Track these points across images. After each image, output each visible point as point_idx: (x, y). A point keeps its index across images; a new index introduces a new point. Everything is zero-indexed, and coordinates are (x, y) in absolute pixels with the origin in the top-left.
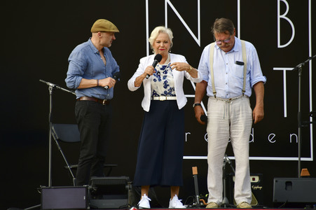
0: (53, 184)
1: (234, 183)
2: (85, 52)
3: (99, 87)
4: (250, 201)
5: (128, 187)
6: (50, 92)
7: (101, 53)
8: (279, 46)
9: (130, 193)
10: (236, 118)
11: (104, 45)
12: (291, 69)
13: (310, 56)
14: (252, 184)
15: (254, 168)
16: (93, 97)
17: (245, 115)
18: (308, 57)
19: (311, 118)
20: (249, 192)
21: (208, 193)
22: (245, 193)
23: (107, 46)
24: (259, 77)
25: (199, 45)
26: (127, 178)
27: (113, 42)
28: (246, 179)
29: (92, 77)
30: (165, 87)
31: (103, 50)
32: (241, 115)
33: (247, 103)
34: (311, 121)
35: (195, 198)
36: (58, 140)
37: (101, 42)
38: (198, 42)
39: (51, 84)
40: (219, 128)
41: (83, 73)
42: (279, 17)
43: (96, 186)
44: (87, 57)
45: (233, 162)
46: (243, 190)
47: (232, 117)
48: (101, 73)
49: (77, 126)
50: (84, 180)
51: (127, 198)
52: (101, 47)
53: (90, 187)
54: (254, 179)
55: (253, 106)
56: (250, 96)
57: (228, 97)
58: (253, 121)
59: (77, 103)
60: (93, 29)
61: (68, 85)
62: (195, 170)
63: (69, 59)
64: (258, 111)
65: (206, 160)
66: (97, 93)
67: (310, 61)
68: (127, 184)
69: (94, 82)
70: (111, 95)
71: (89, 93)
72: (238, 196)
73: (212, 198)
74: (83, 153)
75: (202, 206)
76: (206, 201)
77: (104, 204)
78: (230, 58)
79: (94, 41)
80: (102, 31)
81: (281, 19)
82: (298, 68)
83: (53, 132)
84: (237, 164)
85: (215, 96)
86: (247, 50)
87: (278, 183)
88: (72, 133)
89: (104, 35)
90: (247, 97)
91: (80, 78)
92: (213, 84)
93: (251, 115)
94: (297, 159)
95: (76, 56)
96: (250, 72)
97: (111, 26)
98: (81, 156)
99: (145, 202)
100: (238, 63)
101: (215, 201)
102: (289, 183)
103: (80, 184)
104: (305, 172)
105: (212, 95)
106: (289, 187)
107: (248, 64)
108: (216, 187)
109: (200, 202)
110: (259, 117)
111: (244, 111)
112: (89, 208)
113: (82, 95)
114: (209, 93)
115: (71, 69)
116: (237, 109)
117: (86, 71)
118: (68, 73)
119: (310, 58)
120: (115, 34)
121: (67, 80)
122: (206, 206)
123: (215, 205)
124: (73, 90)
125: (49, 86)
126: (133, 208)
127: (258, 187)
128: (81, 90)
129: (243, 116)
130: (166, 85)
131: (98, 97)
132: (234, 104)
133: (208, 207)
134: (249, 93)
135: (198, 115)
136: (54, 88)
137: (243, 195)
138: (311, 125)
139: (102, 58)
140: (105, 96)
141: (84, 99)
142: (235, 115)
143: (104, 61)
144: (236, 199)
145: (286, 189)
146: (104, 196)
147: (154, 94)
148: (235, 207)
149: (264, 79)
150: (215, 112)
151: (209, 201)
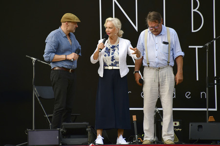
0: (36, 128)
1: (162, 127)
2: (57, 36)
3: (67, 60)
4: (173, 139)
5: (88, 129)
6: (34, 64)
7: (68, 37)
8: (193, 31)
9: (89, 134)
10: (163, 81)
11: (70, 31)
12: (201, 47)
13: (215, 37)
14: (175, 127)
15: (176, 116)
16: (63, 67)
17: (169, 79)
18: (213, 39)
19: (215, 81)
20: (172, 133)
21: (144, 134)
22: (170, 133)
23: (72, 31)
24: (179, 52)
25: (137, 30)
26: (87, 123)
27: (76, 29)
28: (170, 124)
29: (62, 53)
30: (112, 60)
31: (69, 35)
32: (167, 79)
33: (171, 70)
34: (216, 83)
35: (135, 137)
36: (39, 97)
37: (68, 29)
38: (136, 28)
39: (34, 59)
40: (152, 88)
41: (56, 50)
42: (193, 10)
43: (66, 129)
44: (59, 39)
45: (162, 111)
46: (168, 131)
47: (160, 80)
48: (68, 50)
49: (52, 87)
50: (57, 125)
51: (87, 137)
52: (68, 32)
53: (61, 130)
54: (176, 124)
55: (175, 72)
56: (173, 65)
57: (158, 66)
58: (176, 83)
59: (52, 72)
60: (62, 20)
61: (46, 59)
62: (134, 118)
63: (46, 41)
64: (179, 76)
65: (143, 110)
66: (66, 65)
67: (215, 41)
68: (87, 128)
69: (63, 57)
70: (75, 65)
71: (60, 65)
72: (165, 135)
73: (147, 137)
74: (56, 107)
75: (139, 143)
76: (143, 139)
77: (71, 142)
78: (159, 40)
79: (63, 28)
80: (68, 22)
81: (194, 12)
82: (206, 46)
83: (35, 92)
84: (164, 113)
85: (149, 66)
86: (171, 34)
87: (193, 126)
88: (48, 92)
89: (70, 24)
90: (171, 66)
91: (54, 54)
92: (147, 57)
93: (174, 79)
94: (205, 109)
95: (51, 39)
96: (173, 49)
97: (74, 18)
98: (55, 108)
99: (99, 140)
100: (165, 43)
101: (149, 139)
102: (200, 127)
103: (55, 128)
104: (211, 119)
105: (147, 65)
106: (200, 129)
107: (172, 43)
108: (149, 129)
109: (138, 140)
110: (179, 80)
111: (169, 76)
112: (61, 144)
113: (55, 66)
114: (145, 64)
115: (47, 48)
116: (164, 75)
117: (57, 50)
118: (45, 51)
119: (215, 39)
120: (78, 23)
121: (44, 56)
122: (142, 142)
123: (148, 142)
124: (49, 62)
125: (32, 60)
126: (91, 145)
127: (178, 129)
128: (54, 62)
129: (168, 80)
130: (113, 59)
131: (66, 67)
132: (162, 72)
133: (144, 143)
134: (172, 64)
135: (137, 79)
136: (36, 61)
137: (168, 135)
138: (216, 86)
139: (69, 40)
140: (71, 66)
141: (57, 68)
142: (162, 79)
143: (70, 42)
144: (163, 137)
145: (198, 130)
146: (71, 136)
147: (105, 65)
148: (163, 143)
149: (182, 54)
150: (149, 77)
151: (145, 139)
